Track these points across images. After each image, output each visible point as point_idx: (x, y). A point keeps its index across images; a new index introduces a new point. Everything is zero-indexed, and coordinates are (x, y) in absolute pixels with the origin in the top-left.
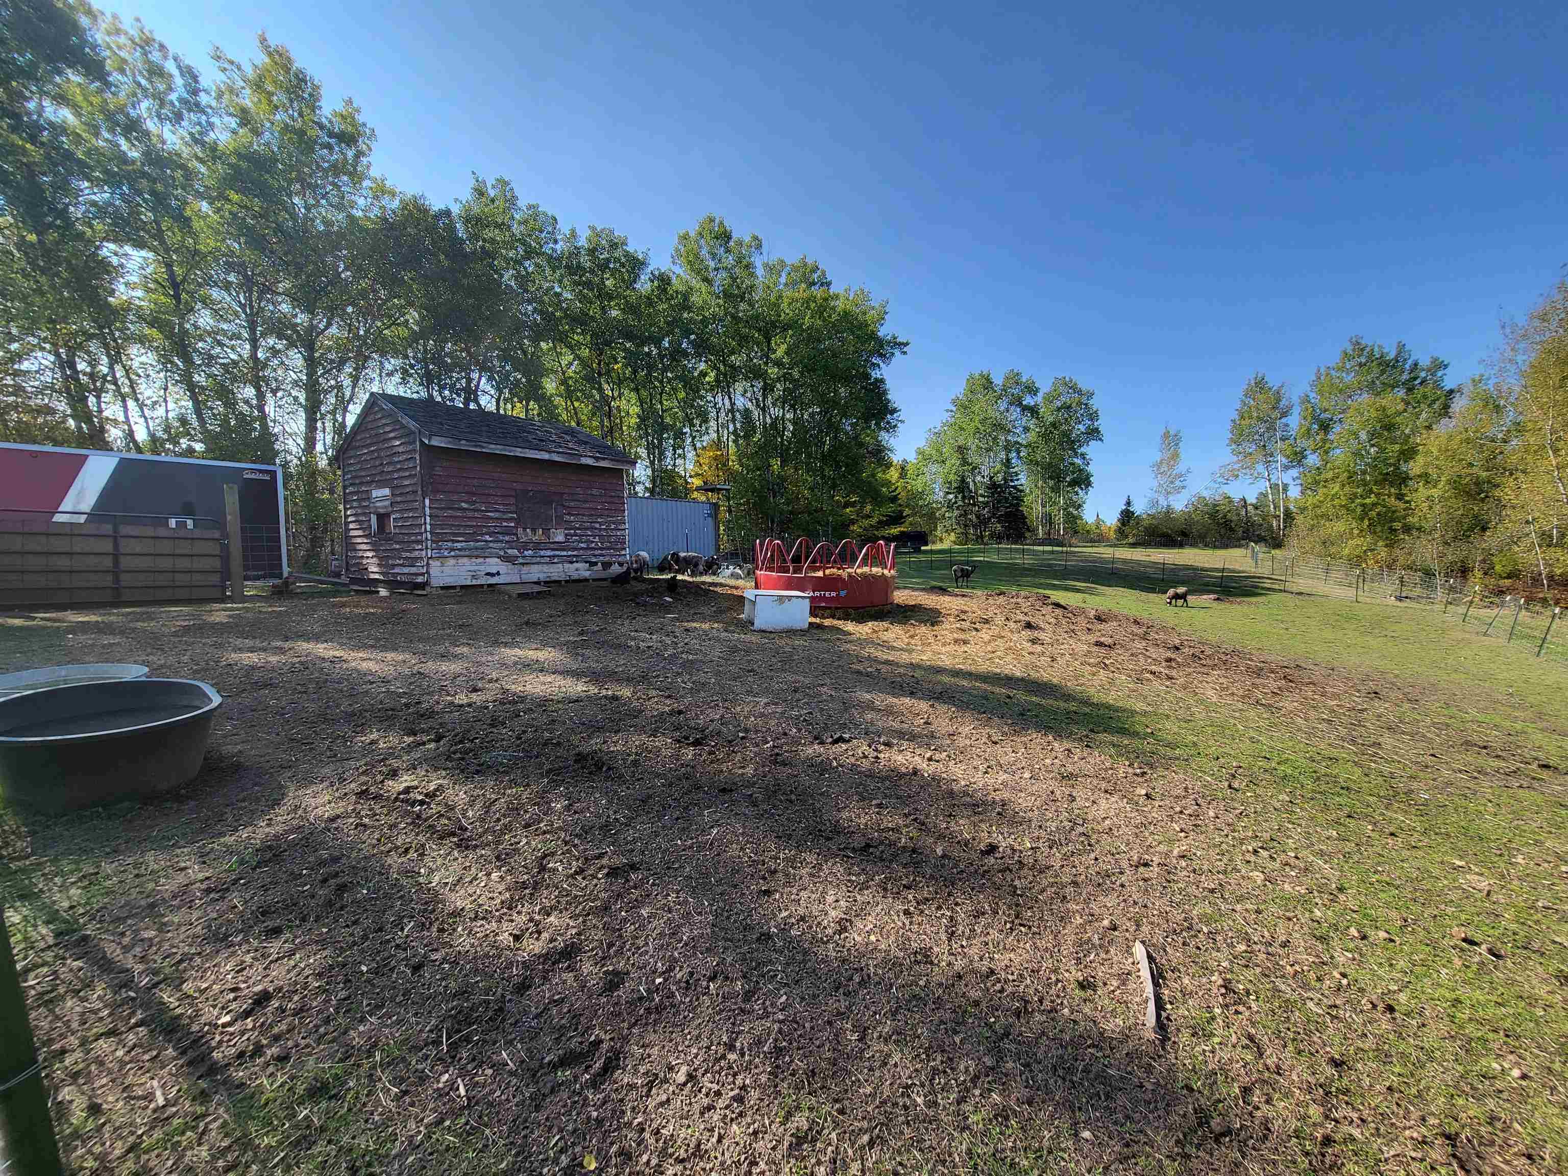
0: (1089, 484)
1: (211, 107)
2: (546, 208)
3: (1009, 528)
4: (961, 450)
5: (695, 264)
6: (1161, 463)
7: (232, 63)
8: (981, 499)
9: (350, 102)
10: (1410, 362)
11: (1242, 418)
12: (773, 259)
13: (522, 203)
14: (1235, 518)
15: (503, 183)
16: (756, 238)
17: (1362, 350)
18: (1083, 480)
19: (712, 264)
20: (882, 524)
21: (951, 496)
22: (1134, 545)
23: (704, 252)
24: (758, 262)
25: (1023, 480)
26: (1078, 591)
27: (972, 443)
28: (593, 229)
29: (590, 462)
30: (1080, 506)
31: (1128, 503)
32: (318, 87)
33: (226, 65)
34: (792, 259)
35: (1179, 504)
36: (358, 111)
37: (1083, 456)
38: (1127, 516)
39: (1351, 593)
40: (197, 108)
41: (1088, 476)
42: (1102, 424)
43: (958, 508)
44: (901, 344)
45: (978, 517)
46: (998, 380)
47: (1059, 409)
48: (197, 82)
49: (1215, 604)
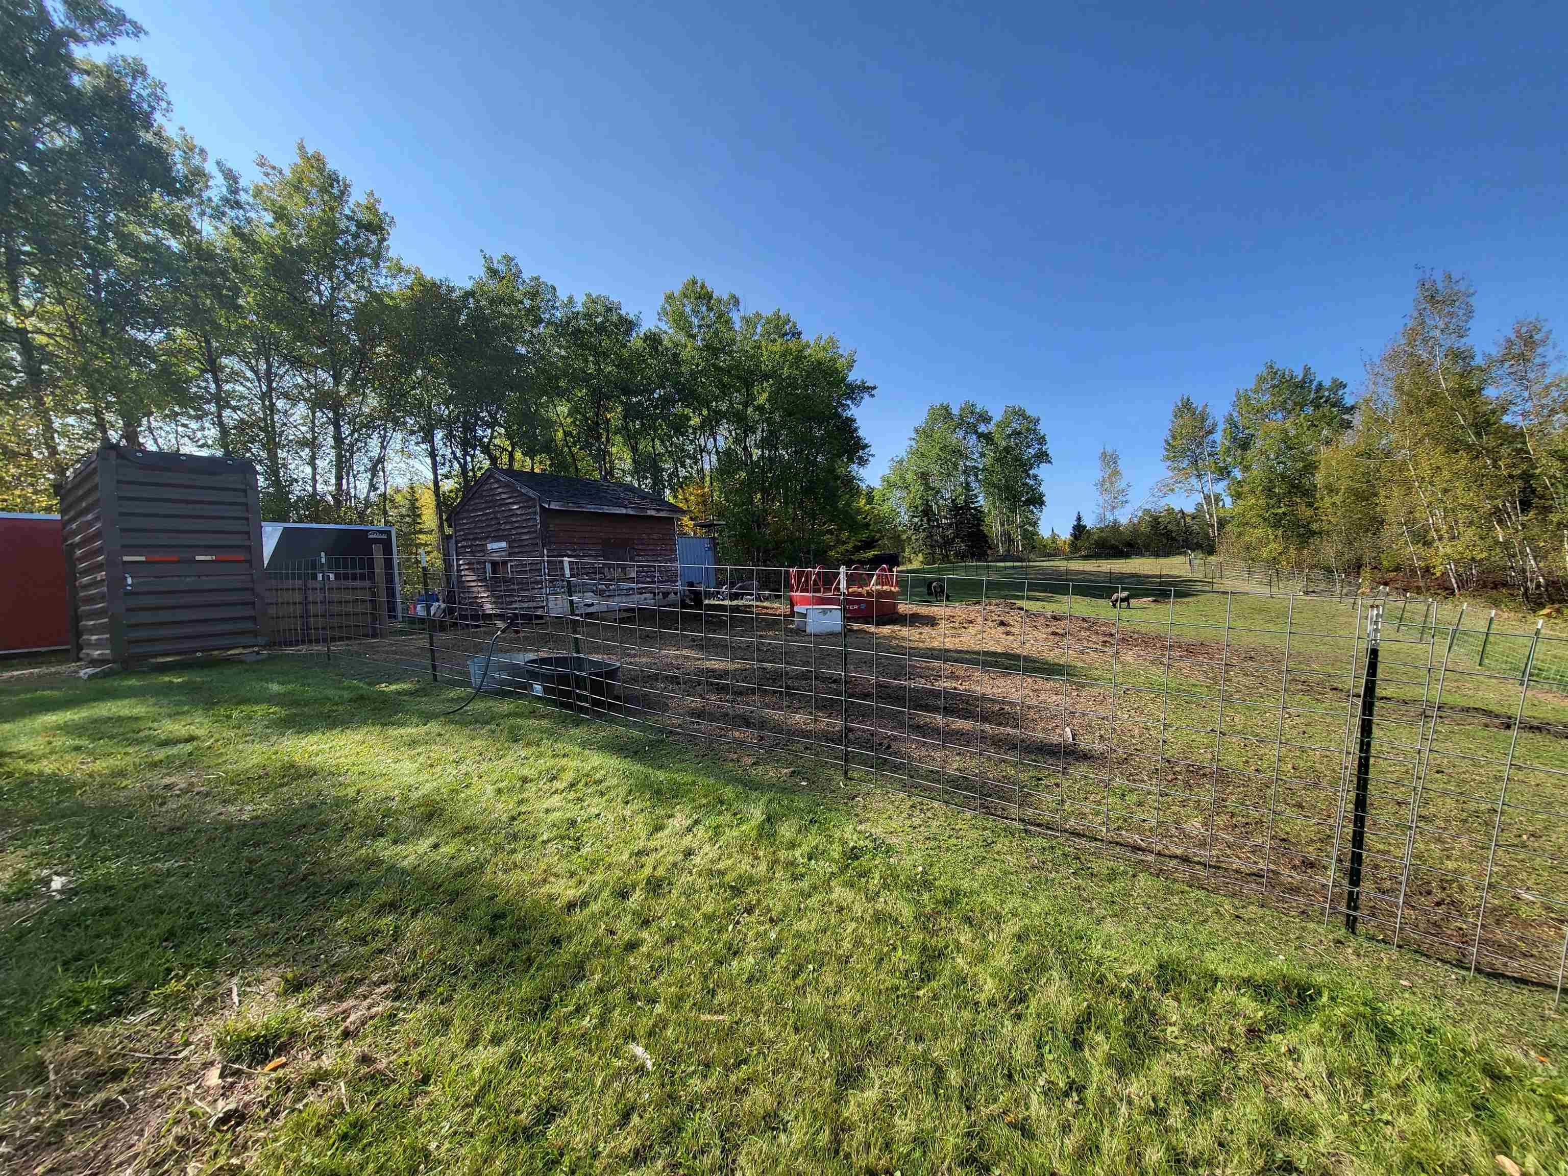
0: (1042, 503)
1: (248, 204)
2: (548, 278)
3: (972, 547)
4: (924, 476)
5: (681, 322)
6: (1104, 480)
7: (274, 168)
8: (944, 521)
9: (372, 194)
10: (1315, 383)
11: (1174, 438)
12: (750, 313)
13: (526, 276)
14: (1175, 528)
15: (508, 259)
16: (734, 297)
17: (1276, 373)
18: (1037, 500)
19: (695, 321)
20: (857, 549)
21: (916, 520)
22: (1086, 558)
23: (688, 309)
24: (735, 317)
25: (982, 501)
26: (1038, 600)
27: (935, 469)
28: (589, 296)
29: (653, 513)
30: (1035, 523)
31: (1079, 519)
32: (349, 186)
33: (270, 171)
34: (768, 313)
35: (1124, 517)
36: (378, 201)
37: (1035, 477)
38: (1079, 530)
39: (1266, 590)
40: (237, 205)
41: (1041, 495)
42: (1051, 448)
43: (924, 530)
44: (869, 388)
45: (943, 537)
46: (955, 411)
47: (1009, 436)
48: (236, 182)
49: (1152, 605)
